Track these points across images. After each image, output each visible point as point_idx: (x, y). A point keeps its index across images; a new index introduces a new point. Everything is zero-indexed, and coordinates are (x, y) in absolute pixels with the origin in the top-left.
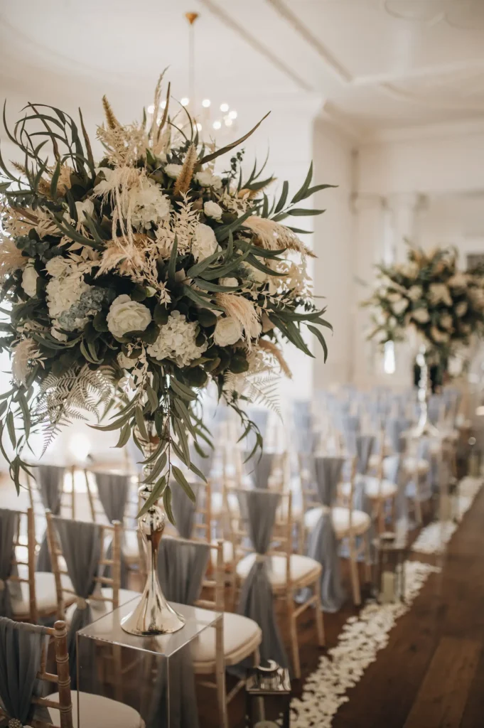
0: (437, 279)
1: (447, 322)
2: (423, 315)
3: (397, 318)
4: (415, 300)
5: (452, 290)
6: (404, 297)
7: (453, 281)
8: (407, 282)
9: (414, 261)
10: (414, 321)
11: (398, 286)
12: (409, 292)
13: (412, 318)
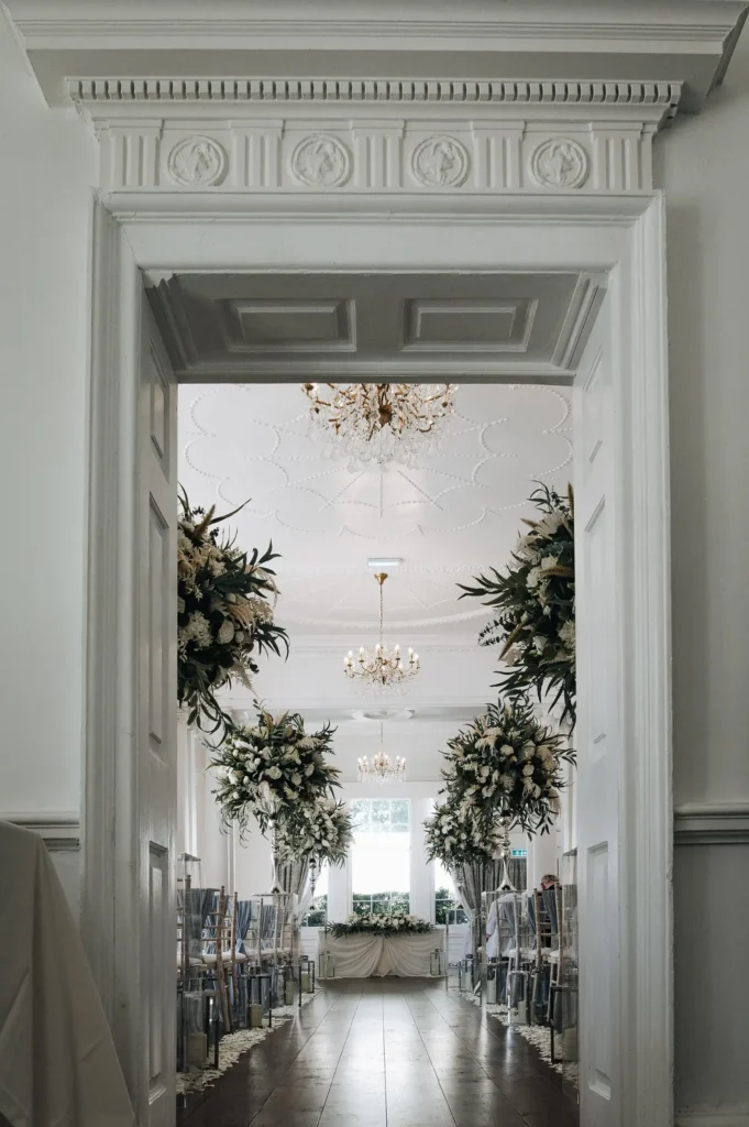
0: (287, 741)
1: (297, 781)
2: (275, 772)
3: (250, 775)
4: (267, 758)
5: (300, 750)
6: (256, 756)
7: (301, 743)
8: (258, 742)
9: (264, 725)
10: (266, 778)
11: (250, 746)
12: (261, 752)
13: (264, 776)
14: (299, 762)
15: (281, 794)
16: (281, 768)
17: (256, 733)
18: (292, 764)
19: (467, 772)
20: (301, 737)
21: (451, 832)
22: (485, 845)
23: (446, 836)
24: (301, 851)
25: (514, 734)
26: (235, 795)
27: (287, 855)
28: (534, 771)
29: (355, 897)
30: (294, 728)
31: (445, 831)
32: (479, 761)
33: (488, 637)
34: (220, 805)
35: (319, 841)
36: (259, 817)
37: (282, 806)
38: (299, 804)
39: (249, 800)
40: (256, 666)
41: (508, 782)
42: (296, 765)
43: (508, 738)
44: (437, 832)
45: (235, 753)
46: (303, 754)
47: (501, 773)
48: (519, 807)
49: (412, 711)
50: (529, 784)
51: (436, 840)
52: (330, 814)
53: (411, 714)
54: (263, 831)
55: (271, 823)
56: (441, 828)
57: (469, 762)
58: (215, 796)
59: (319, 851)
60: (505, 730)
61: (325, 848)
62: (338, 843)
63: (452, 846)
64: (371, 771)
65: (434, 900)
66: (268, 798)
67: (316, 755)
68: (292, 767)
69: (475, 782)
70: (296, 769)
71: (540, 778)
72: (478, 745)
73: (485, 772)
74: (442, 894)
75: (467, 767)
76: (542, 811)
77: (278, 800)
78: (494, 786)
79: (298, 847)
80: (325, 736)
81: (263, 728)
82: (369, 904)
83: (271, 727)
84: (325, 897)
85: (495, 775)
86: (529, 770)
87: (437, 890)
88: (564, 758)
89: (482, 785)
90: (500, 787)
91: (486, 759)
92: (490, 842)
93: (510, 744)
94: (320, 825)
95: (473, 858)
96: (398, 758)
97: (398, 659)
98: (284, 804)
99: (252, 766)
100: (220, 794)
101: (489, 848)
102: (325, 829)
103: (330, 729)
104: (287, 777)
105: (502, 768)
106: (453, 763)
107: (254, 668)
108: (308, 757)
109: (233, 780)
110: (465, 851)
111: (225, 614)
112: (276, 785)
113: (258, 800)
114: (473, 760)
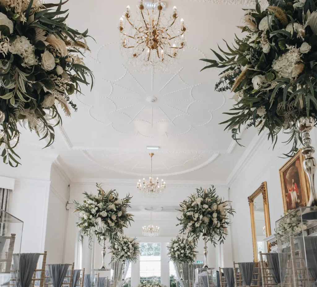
0: (110, 201)
1: (114, 218)
2: (104, 214)
3: (93, 215)
4: (101, 207)
5: (116, 205)
6: (96, 206)
7: (117, 202)
8: (98, 201)
9: (101, 194)
10: (100, 216)
11: (93, 202)
12: (98, 205)
13: (99, 215)
14: (115, 210)
15: (106, 223)
16: (107, 212)
17: (97, 197)
18: (112, 210)
19: (189, 216)
20: (116, 199)
21: (178, 250)
22: (191, 255)
23: (176, 251)
24: (119, 257)
25: (208, 200)
26: (86, 224)
27: (114, 258)
28: (217, 216)
29: (141, 278)
30: (113, 196)
31: (175, 249)
32: (194, 211)
33: (221, 86)
34: (80, 229)
35: (126, 253)
36: (98, 235)
37: (107, 229)
38: (115, 229)
39: (92, 226)
40: (75, 105)
41: (207, 220)
42: (114, 211)
43: (206, 201)
44: (172, 250)
45: (87, 205)
46: (117, 207)
47: (204, 216)
48: (210, 233)
49: (162, 208)
50: (215, 221)
51: (172, 253)
52: (131, 242)
53: (162, 209)
54: (99, 241)
55: (102, 237)
56: (174, 248)
57: (189, 211)
58: (77, 224)
59: (126, 257)
60: (204, 198)
61: (129, 256)
62: (134, 254)
63: (178, 255)
64: (148, 231)
65: (169, 279)
66: (101, 225)
67: (123, 208)
68: (112, 212)
69: (192, 220)
70: (114, 212)
71: (220, 219)
72: (192, 205)
73: (196, 215)
74: (172, 277)
75: (188, 214)
76: (220, 234)
77: (105, 226)
78: (201, 222)
79: (118, 255)
80: (127, 200)
81: (100, 195)
82: (146, 280)
83: (103, 195)
84: (130, 278)
85: (201, 217)
86: (215, 215)
87: (170, 276)
88: (228, 212)
89: (196, 222)
90: (203, 222)
91: (197, 210)
92: (193, 254)
93: (207, 204)
94: (127, 247)
95: (186, 260)
96: (157, 227)
97: (158, 183)
98: (108, 228)
99: (94, 211)
100: (79, 224)
101: (192, 256)
102: (129, 248)
103: (129, 197)
104: (110, 216)
105: (204, 214)
106: (182, 213)
107: (74, 106)
108: (119, 208)
109: (86, 218)
110: (183, 257)
111: (47, 44)
112: (104, 219)
113: (96, 226)
114: (191, 211)
